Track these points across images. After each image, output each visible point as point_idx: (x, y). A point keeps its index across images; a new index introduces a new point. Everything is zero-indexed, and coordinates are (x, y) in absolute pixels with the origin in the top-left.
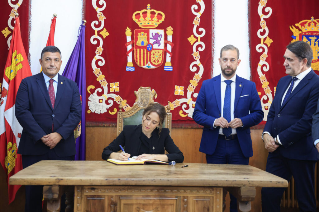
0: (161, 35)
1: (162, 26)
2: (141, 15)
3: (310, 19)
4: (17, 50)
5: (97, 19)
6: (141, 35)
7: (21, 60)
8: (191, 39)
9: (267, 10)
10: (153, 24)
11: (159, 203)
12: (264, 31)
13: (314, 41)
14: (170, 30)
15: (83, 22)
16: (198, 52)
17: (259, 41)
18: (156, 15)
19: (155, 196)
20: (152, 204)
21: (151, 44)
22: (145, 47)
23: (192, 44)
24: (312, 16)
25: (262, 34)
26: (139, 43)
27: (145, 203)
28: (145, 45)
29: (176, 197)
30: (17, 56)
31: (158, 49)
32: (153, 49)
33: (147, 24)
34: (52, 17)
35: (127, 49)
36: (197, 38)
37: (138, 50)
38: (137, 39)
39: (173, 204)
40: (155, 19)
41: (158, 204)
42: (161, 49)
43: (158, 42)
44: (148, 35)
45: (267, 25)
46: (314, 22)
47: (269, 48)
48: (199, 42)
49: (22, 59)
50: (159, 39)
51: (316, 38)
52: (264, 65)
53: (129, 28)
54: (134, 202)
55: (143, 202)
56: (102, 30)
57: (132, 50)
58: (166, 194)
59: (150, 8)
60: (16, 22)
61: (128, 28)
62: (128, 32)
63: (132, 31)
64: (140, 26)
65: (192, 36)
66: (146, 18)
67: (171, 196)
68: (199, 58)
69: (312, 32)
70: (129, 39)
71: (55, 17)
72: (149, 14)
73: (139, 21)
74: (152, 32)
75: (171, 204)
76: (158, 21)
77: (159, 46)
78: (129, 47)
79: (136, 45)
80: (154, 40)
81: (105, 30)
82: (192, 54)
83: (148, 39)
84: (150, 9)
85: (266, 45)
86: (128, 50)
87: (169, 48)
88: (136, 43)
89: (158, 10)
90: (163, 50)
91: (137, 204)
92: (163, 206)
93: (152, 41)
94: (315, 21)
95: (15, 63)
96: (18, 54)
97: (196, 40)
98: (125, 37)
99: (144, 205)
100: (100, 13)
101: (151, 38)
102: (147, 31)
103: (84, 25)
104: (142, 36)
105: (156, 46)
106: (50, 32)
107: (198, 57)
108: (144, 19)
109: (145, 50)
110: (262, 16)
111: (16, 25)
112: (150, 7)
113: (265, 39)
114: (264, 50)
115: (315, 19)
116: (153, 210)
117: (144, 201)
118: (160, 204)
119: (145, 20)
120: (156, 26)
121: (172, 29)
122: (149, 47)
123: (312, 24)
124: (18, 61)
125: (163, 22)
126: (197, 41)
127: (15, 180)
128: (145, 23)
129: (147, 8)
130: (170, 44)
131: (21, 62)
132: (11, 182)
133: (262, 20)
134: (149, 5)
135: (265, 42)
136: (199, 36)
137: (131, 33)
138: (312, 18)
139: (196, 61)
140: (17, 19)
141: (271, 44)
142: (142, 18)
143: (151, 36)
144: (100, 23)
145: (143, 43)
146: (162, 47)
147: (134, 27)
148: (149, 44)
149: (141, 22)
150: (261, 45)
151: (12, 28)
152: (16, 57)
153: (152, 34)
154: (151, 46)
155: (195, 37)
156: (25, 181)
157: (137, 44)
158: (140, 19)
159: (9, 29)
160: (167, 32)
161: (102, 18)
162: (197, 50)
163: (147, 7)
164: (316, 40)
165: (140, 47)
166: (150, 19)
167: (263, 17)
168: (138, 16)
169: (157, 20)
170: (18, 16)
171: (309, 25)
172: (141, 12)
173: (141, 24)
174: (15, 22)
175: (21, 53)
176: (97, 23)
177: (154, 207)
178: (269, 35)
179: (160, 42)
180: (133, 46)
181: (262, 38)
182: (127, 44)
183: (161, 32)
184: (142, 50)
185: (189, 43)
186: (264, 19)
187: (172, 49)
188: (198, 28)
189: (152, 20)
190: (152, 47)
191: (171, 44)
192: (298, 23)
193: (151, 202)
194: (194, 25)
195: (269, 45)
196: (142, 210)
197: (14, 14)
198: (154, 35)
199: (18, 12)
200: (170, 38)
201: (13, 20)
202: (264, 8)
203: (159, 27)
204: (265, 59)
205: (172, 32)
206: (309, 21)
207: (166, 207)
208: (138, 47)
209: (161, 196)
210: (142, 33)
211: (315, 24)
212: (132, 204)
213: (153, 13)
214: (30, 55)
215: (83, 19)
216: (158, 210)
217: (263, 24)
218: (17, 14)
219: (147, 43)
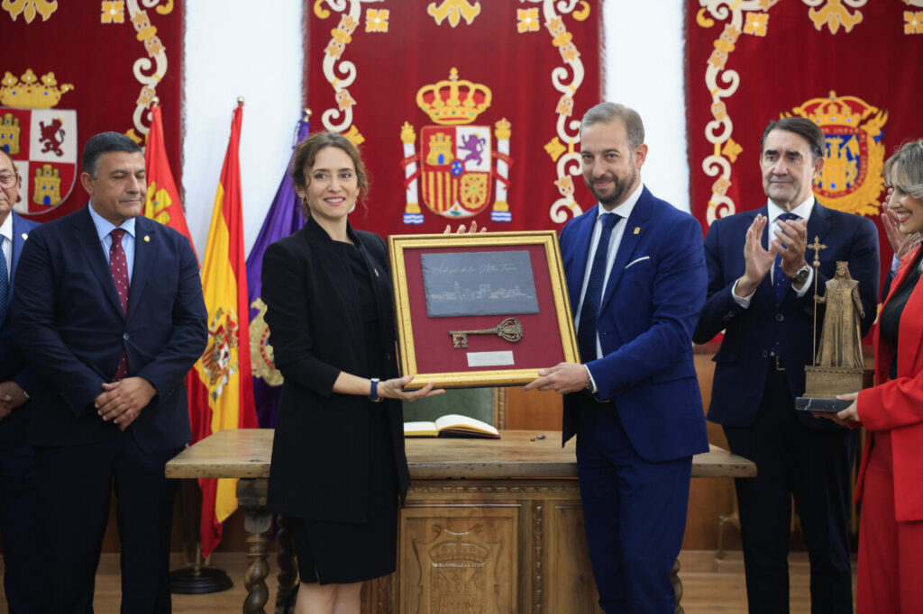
0: (484, 140)
1: (485, 119)
2: (437, 95)
3: (827, 96)
4: (156, 181)
5: (336, 106)
6: (437, 140)
7: (165, 204)
8: (553, 148)
9: (726, 77)
10: (464, 113)
11: (482, 515)
12: (722, 127)
13: (837, 147)
14: (504, 127)
15: (304, 114)
16: (569, 177)
17: (709, 149)
18: (471, 94)
19: (473, 501)
20: (467, 518)
21: (460, 161)
22: (447, 168)
23: (555, 159)
24: (830, 90)
25: (718, 132)
26: (432, 159)
27: (451, 515)
28: (446, 162)
29: (518, 501)
30: (158, 194)
31: (477, 173)
32: (463, 171)
33: (450, 115)
34: (235, 106)
35: (403, 173)
36: (566, 145)
37: (431, 175)
38: (427, 150)
39: (512, 518)
40: (469, 102)
41: (480, 518)
42: (483, 173)
43: (475, 155)
44: (453, 140)
45: (730, 112)
46: (836, 104)
47: (733, 166)
48: (572, 155)
49: (169, 202)
50: (478, 148)
51: (840, 141)
52: (723, 205)
53: (410, 123)
54: (429, 513)
55: (447, 514)
56: (348, 130)
57: (417, 176)
58: (498, 496)
59: (457, 77)
60: (154, 117)
61: (407, 124)
62: (408, 133)
63: (417, 131)
64: (435, 119)
65: (555, 140)
66: (449, 102)
67: (507, 501)
68: (573, 190)
69: (831, 127)
70: (409, 150)
71: (241, 104)
72: (454, 93)
73: (432, 108)
74: (464, 132)
75: (507, 518)
76: (476, 107)
77: (479, 164)
78: (411, 169)
79: (426, 165)
80: (468, 152)
81: (354, 130)
82: (556, 183)
83: (454, 149)
84: (459, 80)
85: (727, 158)
86: (408, 175)
87: (503, 169)
88: (425, 158)
89: (475, 81)
90: (488, 173)
91: (435, 518)
92: (490, 521)
93: (462, 154)
94: (840, 100)
95: (154, 211)
96: (158, 189)
97: (564, 149)
98: (399, 146)
99: (449, 519)
100: (342, 93)
101: (460, 147)
102: (451, 132)
103: (306, 120)
104: (440, 143)
105: (471, 165)
106: (231, 138)
107: (570, 189)
108: (442, 103)
109: (448, 175)
110: (716, 91)
111: (153, 126)
112: (459, 74)
113: (723, 145)
114: (721, 170)
115: (839, 95)
116: (469, 530)
117: (450, 511)
118: (485, 517)
119: (446, 105)
120: (473, 118)
121: (509, 125)
122: (457, 168)
123: (833, 109)
124: (160, 207)
125: (488, 109)
126: (566, 152)
127: (177, 468)
128: (445, 113)
129: (451, 77)
130: (504, 160)
131: (166, 209)
132: (169, 472)
133: (716, 100)
134: (454, 72)
135: (725, 152)
136: (572, 141)
137: (413, 136)
138: (833, 94)
139: (564, 197)
140: (156, 110)
141: (740, 156)
142: (438, 101)
143: (460, 142)
144: (343, 115)
145: (441, 158)
146: (486, 166)
147: (422, 122)
148: (456, 161)
149: (437, 111)
150: (716, 158)
151: (145, 130)
152: (153, 198)
153: (463, 137)
154: (460, 165)
155: (561, 142)
156: (198, 471)
157: (429, 162)
158: (434, 104)
159: (137, 133)
160: (497, 133)
161: (346, 102)
162: (567, 172)
163: (449, 74)
164: (841, 146)
165: (434, 169)
166: (458, 102)
167: (717, 94)
168: (429, 96)
169: (473, 104)
170: (159, 104)
171: (826, 110)
172: (436, 88)
173: (437, 114)
174: (150, 117)
175: (165, 188)
176: (336, 114)
177: (472, 523)
178: (734, 136)
179: (482, 155)
180: (418, 165)
181: (717, 141)
182: (406, 161)
183: (483, 132)
184: (440, 175)
185: (548, 157)
186: (722, 99)
187: (511, 172)
188: (568, 120)
189: (462, 105)
190: (463, 166)
191: (507, 159)
192: (799, 105)
193: (465, 514)
194: (558, 115)
195: (733, 159)
196: (446, 530)
197: (148, 98)
198: (467, 139)
199: (157, 95)
200: (504, 147)
201: (146, 112)
202: (720, 74)
203: (480, 121)
204: (725, 192)
205: (508, 133)
206: (824, 102)
207: (496, 523)
208: (429, 168)
209: (486, 501)
210: (440, 135)
211: (840, 107)
212: (424, 519)
213: (464, 90)
214: (184, 191)
215: (304, 107)
216: (480, 531)
217: (718, 109)
218: (156, 99)
219: (452, 156)
